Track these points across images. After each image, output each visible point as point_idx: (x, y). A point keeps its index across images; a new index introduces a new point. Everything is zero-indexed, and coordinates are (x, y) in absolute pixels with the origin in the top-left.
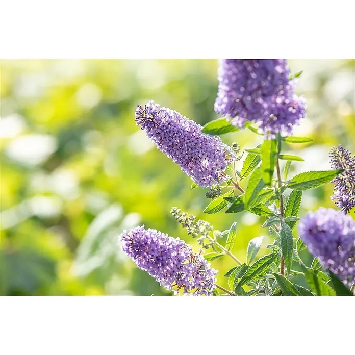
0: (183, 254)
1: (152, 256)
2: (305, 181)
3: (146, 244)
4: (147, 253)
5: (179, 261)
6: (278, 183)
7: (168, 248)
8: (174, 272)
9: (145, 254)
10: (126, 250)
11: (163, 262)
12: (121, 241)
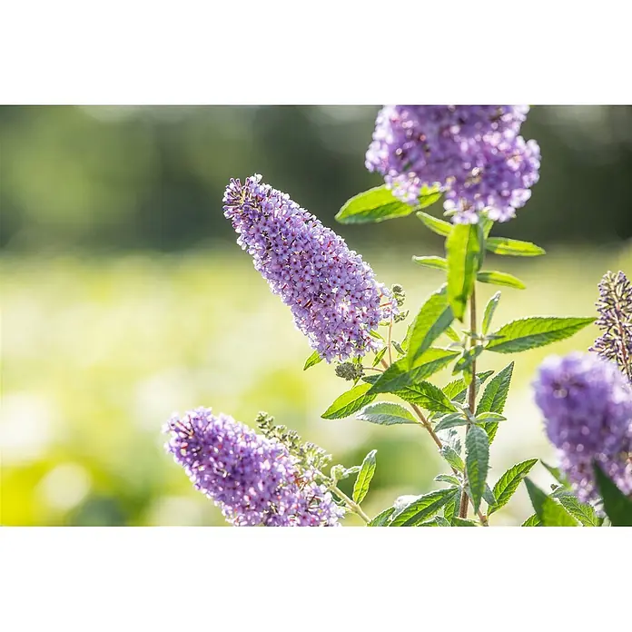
0: (281, 469)
1: (225, 464)
2: (521, 336)
3: (215, 440)
4: (216, 459)
5: (274, 480)
6: (469, 338)
7: (255, 452)
8: (262, 500)
9: (212, 459)
10: (175, 450)
11: (245, 478)
12: (168, 432)
